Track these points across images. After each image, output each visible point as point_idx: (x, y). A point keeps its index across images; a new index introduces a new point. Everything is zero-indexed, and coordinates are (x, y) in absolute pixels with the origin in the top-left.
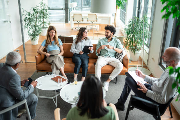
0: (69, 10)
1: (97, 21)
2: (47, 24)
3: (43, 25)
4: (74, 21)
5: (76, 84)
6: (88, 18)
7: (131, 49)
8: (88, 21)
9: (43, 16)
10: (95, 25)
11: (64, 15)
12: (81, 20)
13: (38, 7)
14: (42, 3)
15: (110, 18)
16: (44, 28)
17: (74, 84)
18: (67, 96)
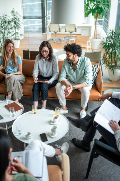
0: (47, 19)
1: (76, 31)
2: (19, 35)
3: (14, 36)
4: (50, 31)
5: (35, 113)
6: (65, 28)
7: (109, 66)
8: (66, 31)
9: (15, 26)
10: (74, 36)
11: (41, 24)
12: (58, 30)
13: (6, 16)
14: (13, 12)
15: (90, 28)
16: (16, 39)
17: (33, 113)
18: (19, 130)
